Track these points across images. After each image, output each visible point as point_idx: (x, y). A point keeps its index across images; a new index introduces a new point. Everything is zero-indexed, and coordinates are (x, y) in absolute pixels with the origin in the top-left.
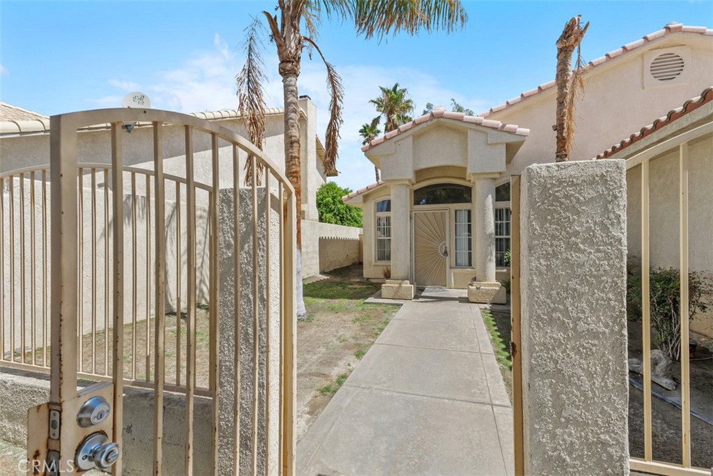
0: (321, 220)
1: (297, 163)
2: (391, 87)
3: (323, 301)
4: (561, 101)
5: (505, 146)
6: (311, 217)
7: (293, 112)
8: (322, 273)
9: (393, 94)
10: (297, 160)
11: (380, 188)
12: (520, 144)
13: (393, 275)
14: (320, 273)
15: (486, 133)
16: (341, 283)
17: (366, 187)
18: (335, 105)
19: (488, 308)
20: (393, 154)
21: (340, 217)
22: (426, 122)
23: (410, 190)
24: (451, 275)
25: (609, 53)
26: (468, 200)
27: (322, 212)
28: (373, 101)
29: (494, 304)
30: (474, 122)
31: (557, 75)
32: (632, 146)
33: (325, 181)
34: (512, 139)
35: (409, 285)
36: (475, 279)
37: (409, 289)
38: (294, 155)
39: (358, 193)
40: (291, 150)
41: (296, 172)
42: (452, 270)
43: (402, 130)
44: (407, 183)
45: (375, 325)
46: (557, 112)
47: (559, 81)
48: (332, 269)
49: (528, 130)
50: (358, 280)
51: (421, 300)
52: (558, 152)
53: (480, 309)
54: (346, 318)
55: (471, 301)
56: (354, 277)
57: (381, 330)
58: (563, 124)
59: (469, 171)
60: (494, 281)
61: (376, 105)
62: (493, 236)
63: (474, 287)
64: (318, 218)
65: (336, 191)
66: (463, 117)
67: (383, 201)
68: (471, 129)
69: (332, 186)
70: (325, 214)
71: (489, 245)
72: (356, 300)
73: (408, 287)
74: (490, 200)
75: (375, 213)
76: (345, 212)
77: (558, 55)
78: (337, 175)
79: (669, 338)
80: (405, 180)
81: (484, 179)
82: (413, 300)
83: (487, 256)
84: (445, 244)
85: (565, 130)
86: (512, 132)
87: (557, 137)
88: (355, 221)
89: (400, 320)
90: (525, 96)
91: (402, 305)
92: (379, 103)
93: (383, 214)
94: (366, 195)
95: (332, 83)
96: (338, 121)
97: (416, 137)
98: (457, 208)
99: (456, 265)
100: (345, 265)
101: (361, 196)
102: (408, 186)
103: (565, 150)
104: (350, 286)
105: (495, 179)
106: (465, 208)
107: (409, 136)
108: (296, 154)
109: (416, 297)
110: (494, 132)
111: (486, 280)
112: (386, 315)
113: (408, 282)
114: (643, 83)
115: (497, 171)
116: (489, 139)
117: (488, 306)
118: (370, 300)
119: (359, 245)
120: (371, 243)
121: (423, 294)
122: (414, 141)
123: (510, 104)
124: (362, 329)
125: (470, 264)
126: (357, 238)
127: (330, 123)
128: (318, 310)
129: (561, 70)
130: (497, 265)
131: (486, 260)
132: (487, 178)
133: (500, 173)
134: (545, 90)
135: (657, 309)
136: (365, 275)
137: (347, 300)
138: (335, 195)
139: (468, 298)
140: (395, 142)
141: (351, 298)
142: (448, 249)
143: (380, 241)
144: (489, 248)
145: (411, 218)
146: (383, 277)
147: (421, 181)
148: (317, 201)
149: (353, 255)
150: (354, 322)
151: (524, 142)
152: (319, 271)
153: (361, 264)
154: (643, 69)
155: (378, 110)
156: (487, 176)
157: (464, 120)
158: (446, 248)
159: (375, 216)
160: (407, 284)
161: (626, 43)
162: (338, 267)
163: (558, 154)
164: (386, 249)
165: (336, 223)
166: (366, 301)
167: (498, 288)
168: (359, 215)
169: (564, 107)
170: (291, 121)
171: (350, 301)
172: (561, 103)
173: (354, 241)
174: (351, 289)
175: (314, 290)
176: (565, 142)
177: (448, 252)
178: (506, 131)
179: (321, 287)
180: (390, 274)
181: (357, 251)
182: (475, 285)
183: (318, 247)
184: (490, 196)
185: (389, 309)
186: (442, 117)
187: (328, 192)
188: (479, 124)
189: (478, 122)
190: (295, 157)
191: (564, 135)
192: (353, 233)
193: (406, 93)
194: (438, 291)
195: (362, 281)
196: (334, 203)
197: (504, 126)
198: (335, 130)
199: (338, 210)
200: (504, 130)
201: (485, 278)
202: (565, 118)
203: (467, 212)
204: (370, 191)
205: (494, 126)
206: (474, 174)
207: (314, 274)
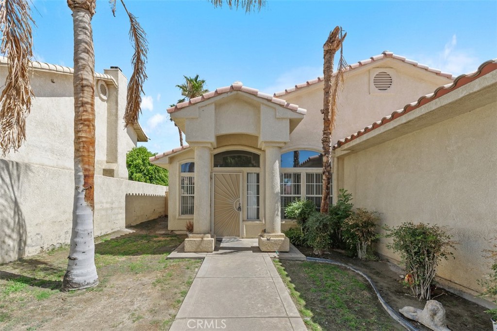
0: (131, 178)
1: (90, 110)
2: (193, 77)
3: (123, 258)
4: (327, 91)
5: (289, 121)
6: (120, 175)
7: (84, 52)
8: (128, 226)
9: (195, 82)
10: (90, 106)
11: (184, 151)
12: (300, 120)
13: (195, 229)
14: (126, 228)
15: (275, 109)
16: (146, 236)
17: (171, 150)
18: (139, 59)
19: (277, 256)
20: (198, 118)
21: (150, 177)
22: (227, 92)
23: (211, 154)
24: (244, 227)
25: (351, 65)
26: (258, 165)
27: (131, 172)
28: (178, 86)
29: (281, 252)
30: (266, 98)
31: (324, 71)
32: (382, 127)
33: (136, 145)
34: (294, 116)
35: (210, 239)
36: (264, 231)
37: (210, 242)
38: (85, 100)
39: (165, 155)
40: (81, 95)
41: (88, 120)
42: (244, 223)
43: (205, 97)
44: (210, 146)
45: (177, 288)
46: (324, 99)
47: (326, 75)
48: (139, 222)
49: (305, 110)
50: (163, 232)
51: (221, 251)
52: (325, 130)
53: (271, 258)
54: (146, 279)
55: (262, 251)
56: (160, 229)
57: (184, 294)
58: (328, 109)
59: (261, 140)
60: (280, 233)
61: (181, 89)
62: (280, 194)
63: (265, 239)
64: (128, 177)
65: (146, 154)
66: (257, 92)
67: (186, 164)
68: (263, 104)
69: (143, 150)
70: (135, 174)
71: (277, 203)
72: (159, 255)
73: (209, 240)
74: (277, 164)
75: (179, 173)
76: (153, 173)
77: (325, 55)
78: (147, 141)
79: (422, 281)
80: (207, 143)
81: (273, 147)
82: (214, 252)
83: (275, 212)
84: (239, 201)
85: (330, 114)
86: (294, 110)
87: (324, 119)
88: (163, 180)
89: (203, 278)
90: (298, 87)
91: (204, 258)
92: (183, 88)
93: (187, 175)
94: (172, 157)
95: (136, 35)
96: (142, 76)
97: (218, 106)
98: (249, 172)
99: (247, 219)
100: (152, 219)
101: (167, 158)
102: (210, 149)
103: (329, 129)
104: (155, 239)
105: (280, 148)
106: (255, 172)
107: (212, 103)
108: (89, 100)
109: (216, 249)
110: (281, 108)
111: (273, 232)
112: (188, 271)
113: (209, 235)
114: (369, 91)
115: (283, 141)
116: (277, 114)
117: (276, 255)
118: (174, 254)
119: (165, 200)
120: (176, 199)
121: (222, 245)
122: (215, 109)
123: (288, 91)
124: (163, 295)
125: (258, 218)
126: (164, 194)
127: (133, 76)
128: (115, 271)
129: (327, 67)
130: (282, 218)
131: (274, 215)
132: (276, 147)
133: (285, 143)
134: (311, 85)
135: (415, 258)
136: (170, 228)
137: (150, 256)
138: (145, 158)
139: (259, 247)
140: (199, 108)
141: (154, 253)
142: (241, 205)
143: (183, 197)
144: (276, 205)
145: (211, 178)
146: (186, 229)
147: (220, 147)
148: (127, 163)
149: (160, 210)
150: (154, 285)
151: (302, 119)
152: (125, 225)
153: (166, 216)
154: (369, 81)
155: (183, 95)
156: (274, 145)
157: (258, 96)
158: (240, 204)
159: (180, 176)
160: (208, 238)
161: (362, 60)
162: (145, 221)
163: (325, 132)
164: (189, 205)
165: (146, 182)
166: (169, 256)
167: (283, 239)
168: (166, 176)
169: (329, 96)
170: (84, 62)
171: (153, 256)
172: (327, 93)
173: (161, 197)
174: (155, 242)
175: (117, 246)
176: (330, 123)
177: (241, 207)
178: (289, 109)
179: (125, 242)
180: (193, 227)
181: (164, 206)
182: (265, 236)
183: (125, 203)
184: (277, 162)
185: (192, 263)
186: (240, 90)
187: (138, 155)
188: (269, 100)
189: (269, 98)
190: (87, 103)
191: (329, 117)
192: (160, 190)
193: (204, 83)
194: (233, 241)
195: (167, 232)
196: (144, 165)
197: (288, 105)
198: (138, 85)
199: (148, 171)
200: (288, 107)
201: (273, 231)
202: (330, 105)
203: (256, 175)
204: (176, 154)
205: (281, 104)
206: (265, 142)
207: (119, 229)
